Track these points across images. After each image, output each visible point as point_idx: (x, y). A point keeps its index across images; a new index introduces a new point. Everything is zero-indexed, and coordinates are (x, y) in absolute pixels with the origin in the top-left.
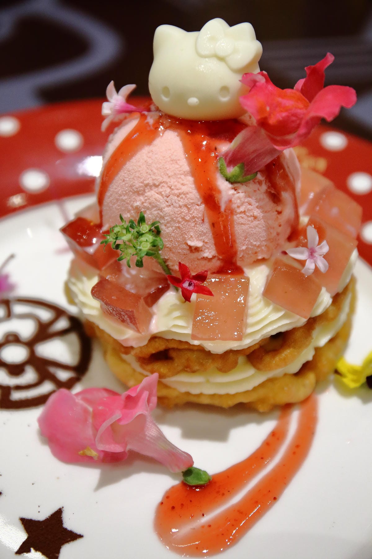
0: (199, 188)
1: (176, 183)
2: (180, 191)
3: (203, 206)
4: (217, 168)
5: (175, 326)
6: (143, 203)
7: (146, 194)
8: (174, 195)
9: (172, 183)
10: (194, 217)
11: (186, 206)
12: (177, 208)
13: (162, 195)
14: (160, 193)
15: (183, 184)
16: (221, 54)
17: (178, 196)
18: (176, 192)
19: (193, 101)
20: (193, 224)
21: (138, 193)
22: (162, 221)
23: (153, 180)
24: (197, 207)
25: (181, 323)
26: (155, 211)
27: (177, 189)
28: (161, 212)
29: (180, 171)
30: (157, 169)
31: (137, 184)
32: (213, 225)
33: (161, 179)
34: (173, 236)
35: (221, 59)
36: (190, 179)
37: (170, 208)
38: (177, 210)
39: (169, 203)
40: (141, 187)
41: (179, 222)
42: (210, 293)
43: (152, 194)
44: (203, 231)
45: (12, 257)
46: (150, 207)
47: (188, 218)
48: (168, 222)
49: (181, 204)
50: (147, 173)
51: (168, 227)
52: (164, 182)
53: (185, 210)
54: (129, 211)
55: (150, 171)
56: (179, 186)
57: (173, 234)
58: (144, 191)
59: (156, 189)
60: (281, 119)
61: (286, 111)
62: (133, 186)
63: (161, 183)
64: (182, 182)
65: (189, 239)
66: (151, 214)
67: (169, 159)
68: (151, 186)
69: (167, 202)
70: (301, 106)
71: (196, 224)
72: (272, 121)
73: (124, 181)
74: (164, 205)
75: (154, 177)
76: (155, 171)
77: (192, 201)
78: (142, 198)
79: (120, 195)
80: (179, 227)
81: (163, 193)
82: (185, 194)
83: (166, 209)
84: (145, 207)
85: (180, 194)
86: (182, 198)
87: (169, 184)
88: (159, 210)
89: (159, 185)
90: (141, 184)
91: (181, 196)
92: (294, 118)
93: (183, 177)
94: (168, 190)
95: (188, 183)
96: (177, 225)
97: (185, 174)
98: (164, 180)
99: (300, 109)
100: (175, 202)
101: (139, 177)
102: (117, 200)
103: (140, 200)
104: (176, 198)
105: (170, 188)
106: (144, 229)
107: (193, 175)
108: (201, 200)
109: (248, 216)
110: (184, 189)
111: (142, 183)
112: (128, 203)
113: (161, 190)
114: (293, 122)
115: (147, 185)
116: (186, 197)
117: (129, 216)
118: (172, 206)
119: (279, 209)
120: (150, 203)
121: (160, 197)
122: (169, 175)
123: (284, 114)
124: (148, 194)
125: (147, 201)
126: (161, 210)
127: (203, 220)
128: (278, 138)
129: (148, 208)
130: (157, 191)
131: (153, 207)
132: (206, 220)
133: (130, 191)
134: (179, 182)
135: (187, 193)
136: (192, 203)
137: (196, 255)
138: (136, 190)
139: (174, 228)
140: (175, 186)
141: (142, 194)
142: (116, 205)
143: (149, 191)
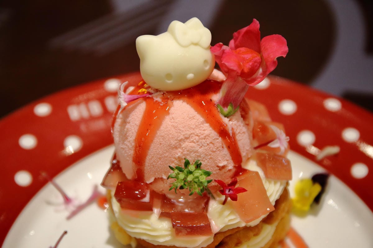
0: (214, 128)
1: (200, 131)
2: (204, 135)
3: (220, 139)
4: (218, 112)
5: (230, 220)
6: (182, 153)
7: (182, 146)
8: (202, 139)
9: (197, 132)
10: (218, 148)
11: (211, 143)
12: (206, 146)
13: (194, 142)
14: (193, 142)
15: (204, 130)
16: (195, 41)
17: (204, 139)
18: (202, 136)
19: (190, 76)
20: (219, 152)
21: (176, 148)
22: (200, 159)
23: (183, 135)
24: (218, 140)
25: (232, 217)
26: (193, 154)
27: (202, 135)
28: (197, 153)
29: (198, 122)
30: (183, 128)
31: (173, 142)
32: (229, 147)
33: (189, 133)
34: (209, 165)
35: (196, 44)
36: (207, 125)
37: (202, 148)
38: (207, 147)
39: (201, 145)
40: (176, 143)
41: (210, 155)
42: (244, 190)
43: (187, 144)
44: (225, 154)
45: (66, 233)
46: (188, 153)
47: (214, 150)
48: (203, 158)
49: (208, 142)
50: (177, 132)
51: (204, 161)
52: (191, 133)
53: (211, 145)
54: (173, 162)
55: (179, 131)
56: (202, 132)
57: (208, 164)
58: (180, 145)
59: (188, 140)
60: (250, 67)
61: (250, 61)
62: (171, 144)
63: (190, 135)
64: (203, 129)
65: (219, 163)
66: (191, 157)
67: (188, 118)
68: (184, 140)
69: (199, 145)
70: (255, 55)
71: (220, 151)
72: (246, 70)
73: (161, 144)
74: (198, 148)
75: (183, 133)
76: (183, 129)
77: (214, 138)
78: (180, 150)
79: (162, 154)
80: (211, 158)
81: (194, 141)
82: (208, 136)
83: (200, 150)
84: (184, 155)
85: (205, 137)
86: (207, 139)
87: (195, 133)
88: (195, 152)
89: (189, 137)
90: (176, 142)
91: (206, 138)
92: (256, 64)
93: (202, 125)
94: (197, 138)
95: (206, 128)
96: (210, 157)
97: (202, 123)
98: (192, 132)
99: (256, 57)
100: (204, 143)
101: (172, 137)
102: (160, 159)
103: (180, 152)
104: (204, 140)
105: (197, 136)
106: (192, 168)
107: (207, 122)
108: (218, 135)
109: (241, 134)
110: (207, 132)
111: (176, 140)
112: (170, 157)
113: (192, 140)
114: (256, 66)
115: (180, 141)
116: (209, 137)
117: (174, 165)
118: (203, 147)
119: (247, 123)
120: (188, 151)
121: (193, 144)
122: (193, 128)
123: (251, 64)
124: (183, 146)
125: (185, 150)
126: (197, 152)
127: (223, 147)
128: (249, 79)
129: (188, 155)
130: (189, 141)
131: (191, 152)
132: (224, 146)
133: (170, 149)
134: (201, 130)
135: (209, 134)
136: (214, 139)
137: (223, 170)
138: (174, 146)
139: (208, 160)
140: (200, 133)
141: (179, 147)
142: (160, 162)
143: (183, 144)
